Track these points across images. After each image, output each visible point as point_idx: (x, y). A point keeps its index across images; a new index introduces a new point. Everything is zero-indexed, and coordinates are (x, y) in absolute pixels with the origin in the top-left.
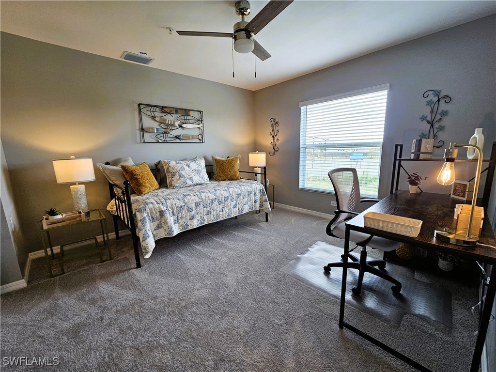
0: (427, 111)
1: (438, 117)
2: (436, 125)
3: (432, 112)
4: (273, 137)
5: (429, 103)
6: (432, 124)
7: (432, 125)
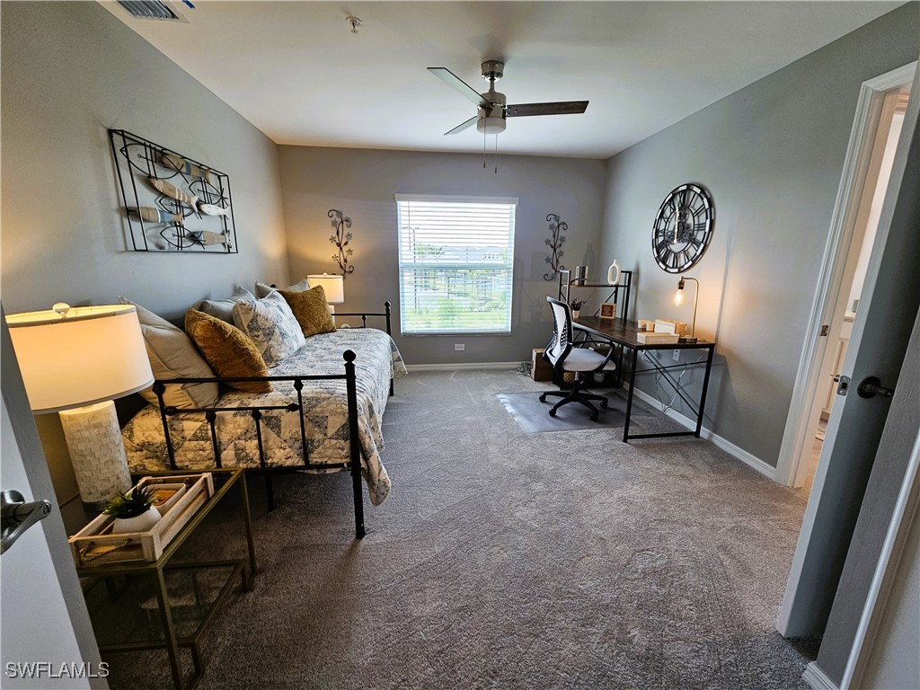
0: (549, 234)
1: (559, 243)
2: (558, 251)
3: (554, 236)
4: (339, 245)
5: (551, 227)
6: (554, 248)
7: (555, 250)
